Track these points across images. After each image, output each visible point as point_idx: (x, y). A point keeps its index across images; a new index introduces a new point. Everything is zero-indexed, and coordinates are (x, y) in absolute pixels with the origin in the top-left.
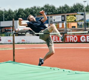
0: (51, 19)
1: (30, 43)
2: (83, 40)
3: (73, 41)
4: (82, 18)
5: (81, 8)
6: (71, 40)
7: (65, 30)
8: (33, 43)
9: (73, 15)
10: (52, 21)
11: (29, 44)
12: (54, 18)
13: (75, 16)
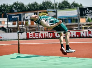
0: (24, 16)
1: (7, 39)
2: (58, 35)
3: (48, 37)
4: (54, 15)
5: (49, 5)
6: (47, 36)
7: (38, 26)
8: (10, 39)
9: (45, 12)
10: (25, 18)
11: (6, 41)
12: (27, 15)
13: (47, 13)
